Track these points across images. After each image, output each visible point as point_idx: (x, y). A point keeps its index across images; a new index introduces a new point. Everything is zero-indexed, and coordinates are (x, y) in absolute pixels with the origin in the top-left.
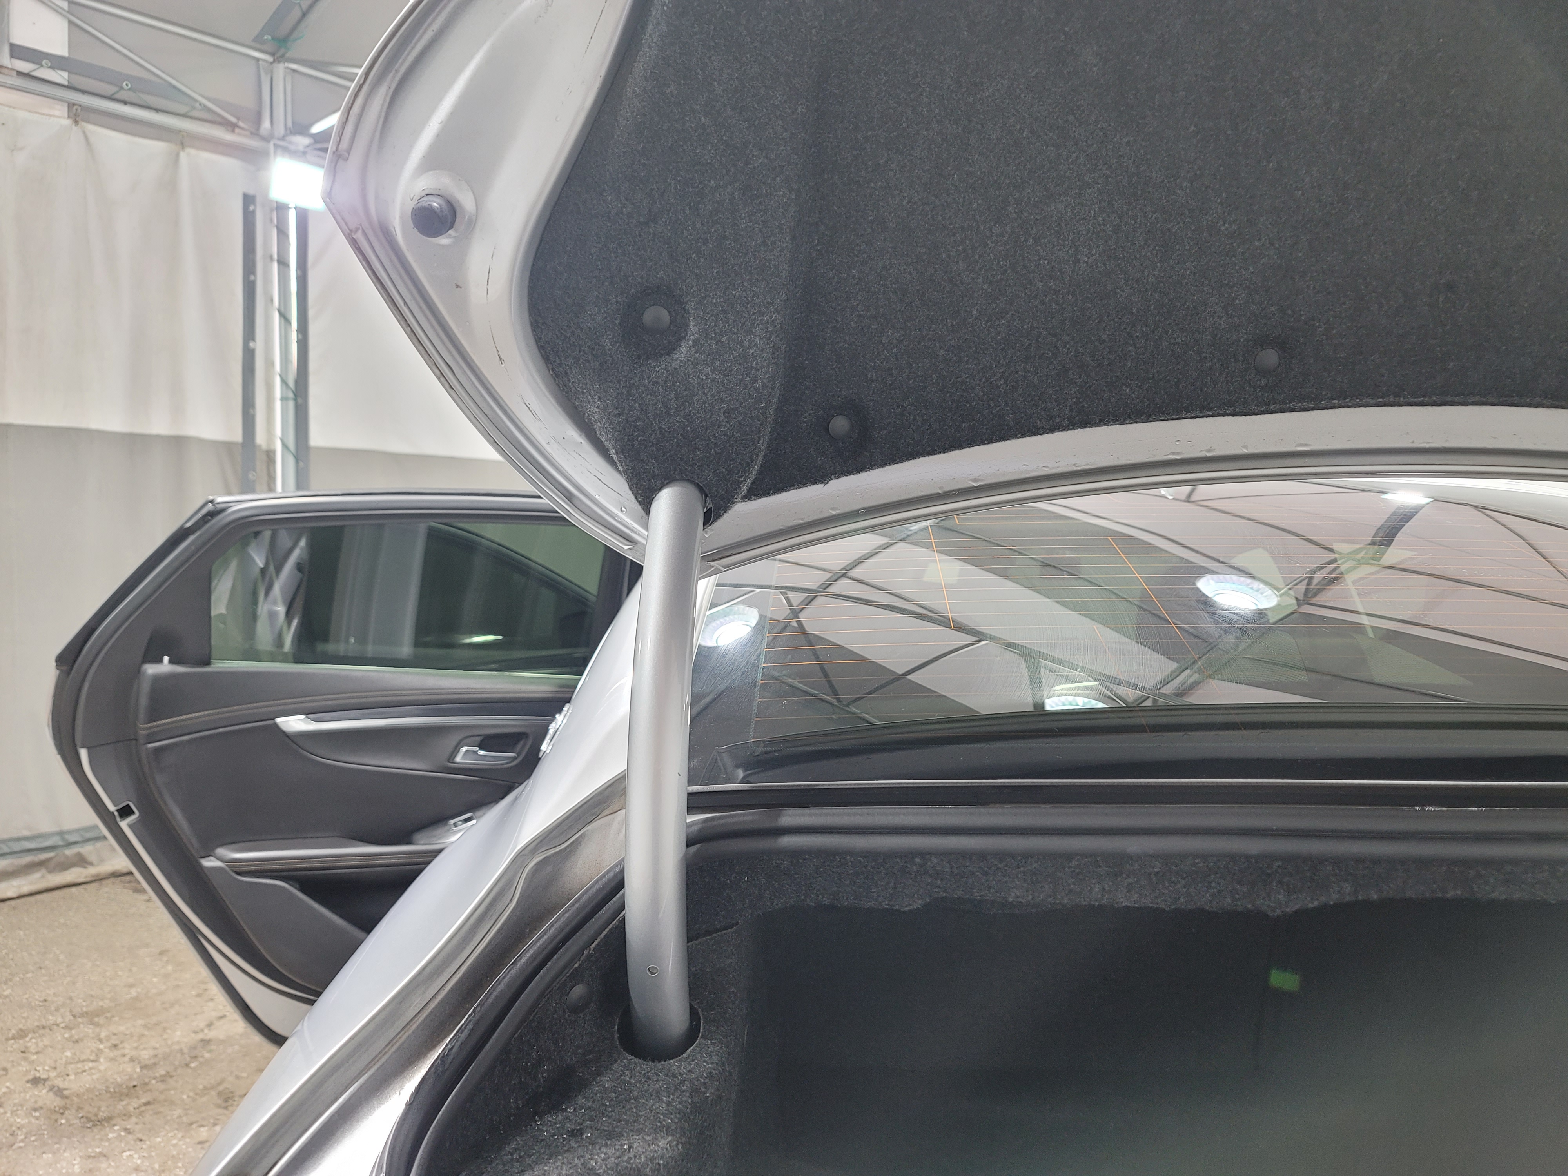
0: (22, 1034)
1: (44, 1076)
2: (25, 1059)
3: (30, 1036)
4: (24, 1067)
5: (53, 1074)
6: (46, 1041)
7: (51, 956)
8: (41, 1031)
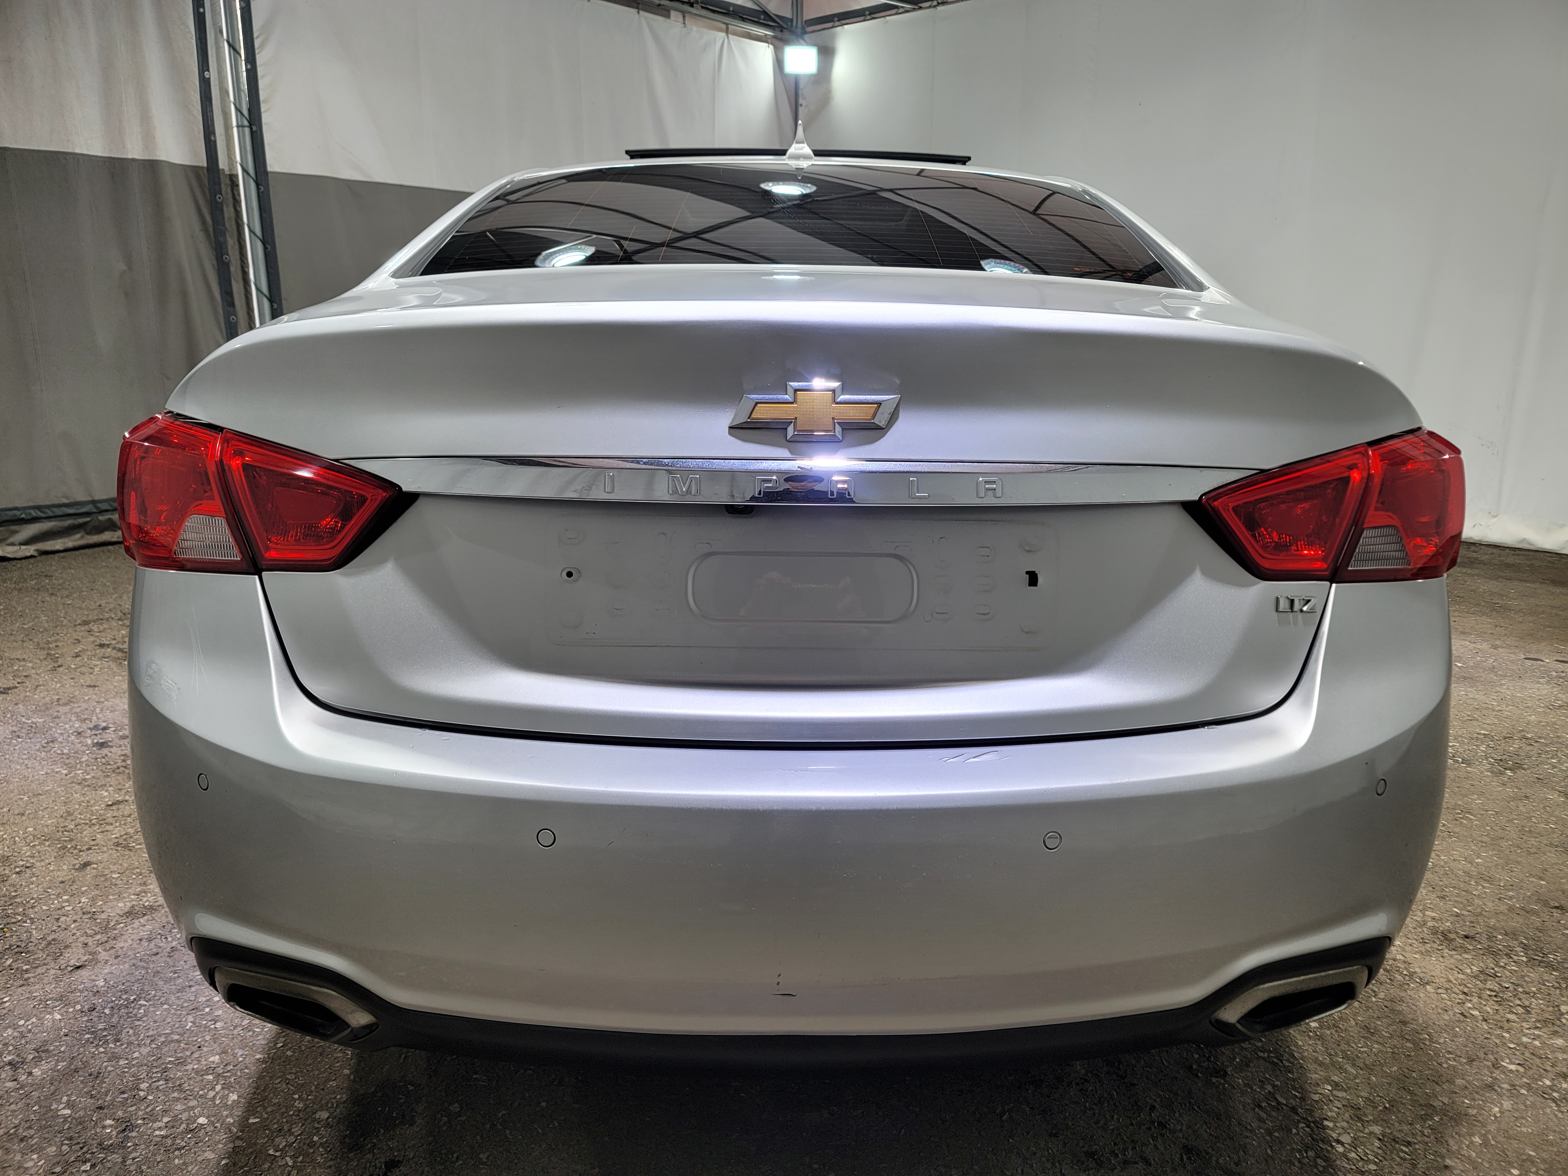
0: (85, 623)
1: (108, 643)
2: (91, 635)
3: (93, 623)
4: (92, 639)
5: (114, 642)
6: (105, 626)
7: (99, 583)
8: (100, 621)
